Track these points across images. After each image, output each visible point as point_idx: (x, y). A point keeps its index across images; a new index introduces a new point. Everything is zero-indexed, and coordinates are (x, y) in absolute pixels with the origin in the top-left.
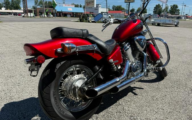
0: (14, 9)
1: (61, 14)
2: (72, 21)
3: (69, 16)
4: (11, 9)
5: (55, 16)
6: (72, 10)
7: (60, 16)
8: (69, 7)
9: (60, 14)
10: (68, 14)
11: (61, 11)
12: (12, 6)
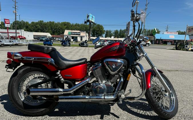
0: (120, 38)
1: (161, 41)
2: (167, 48)
3: (169, 43)
4: (118, 38)
5: (153, 44)
6: (174, 38)
7: (159, 44)
8: (171, 35)
9: (159, 42)
10: (168, 42)
11: (160, 38)
12: (119, 35)
